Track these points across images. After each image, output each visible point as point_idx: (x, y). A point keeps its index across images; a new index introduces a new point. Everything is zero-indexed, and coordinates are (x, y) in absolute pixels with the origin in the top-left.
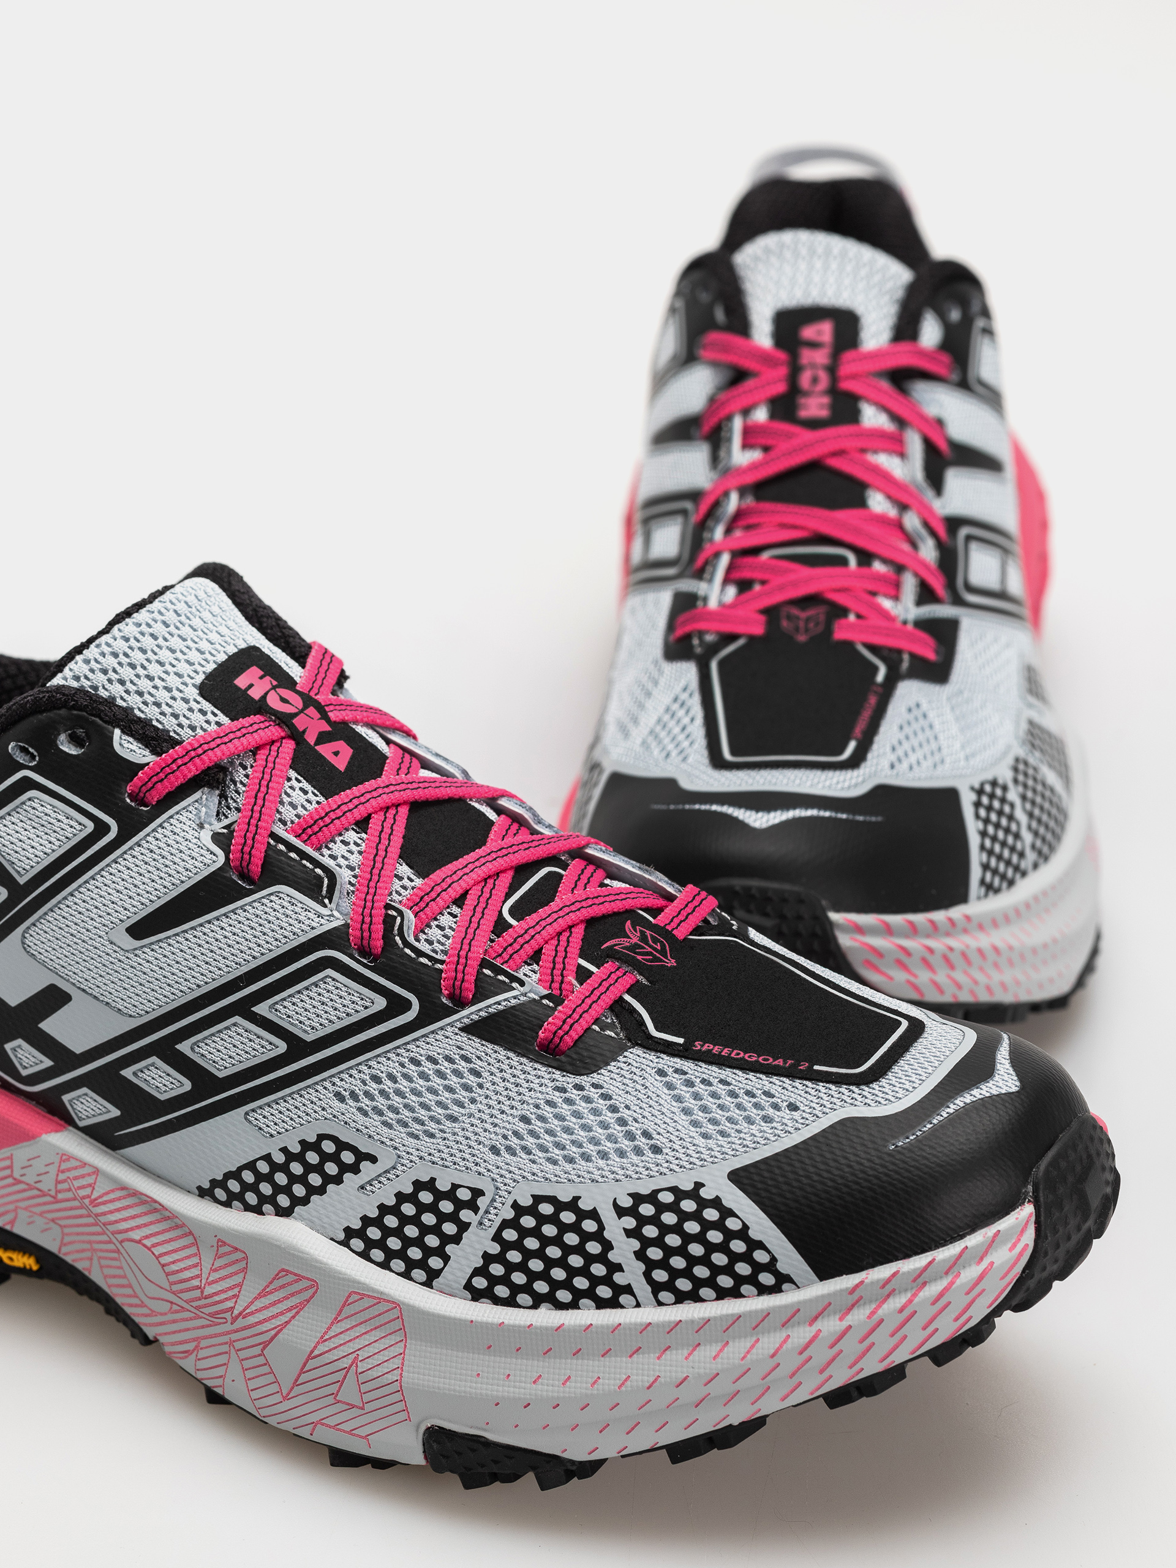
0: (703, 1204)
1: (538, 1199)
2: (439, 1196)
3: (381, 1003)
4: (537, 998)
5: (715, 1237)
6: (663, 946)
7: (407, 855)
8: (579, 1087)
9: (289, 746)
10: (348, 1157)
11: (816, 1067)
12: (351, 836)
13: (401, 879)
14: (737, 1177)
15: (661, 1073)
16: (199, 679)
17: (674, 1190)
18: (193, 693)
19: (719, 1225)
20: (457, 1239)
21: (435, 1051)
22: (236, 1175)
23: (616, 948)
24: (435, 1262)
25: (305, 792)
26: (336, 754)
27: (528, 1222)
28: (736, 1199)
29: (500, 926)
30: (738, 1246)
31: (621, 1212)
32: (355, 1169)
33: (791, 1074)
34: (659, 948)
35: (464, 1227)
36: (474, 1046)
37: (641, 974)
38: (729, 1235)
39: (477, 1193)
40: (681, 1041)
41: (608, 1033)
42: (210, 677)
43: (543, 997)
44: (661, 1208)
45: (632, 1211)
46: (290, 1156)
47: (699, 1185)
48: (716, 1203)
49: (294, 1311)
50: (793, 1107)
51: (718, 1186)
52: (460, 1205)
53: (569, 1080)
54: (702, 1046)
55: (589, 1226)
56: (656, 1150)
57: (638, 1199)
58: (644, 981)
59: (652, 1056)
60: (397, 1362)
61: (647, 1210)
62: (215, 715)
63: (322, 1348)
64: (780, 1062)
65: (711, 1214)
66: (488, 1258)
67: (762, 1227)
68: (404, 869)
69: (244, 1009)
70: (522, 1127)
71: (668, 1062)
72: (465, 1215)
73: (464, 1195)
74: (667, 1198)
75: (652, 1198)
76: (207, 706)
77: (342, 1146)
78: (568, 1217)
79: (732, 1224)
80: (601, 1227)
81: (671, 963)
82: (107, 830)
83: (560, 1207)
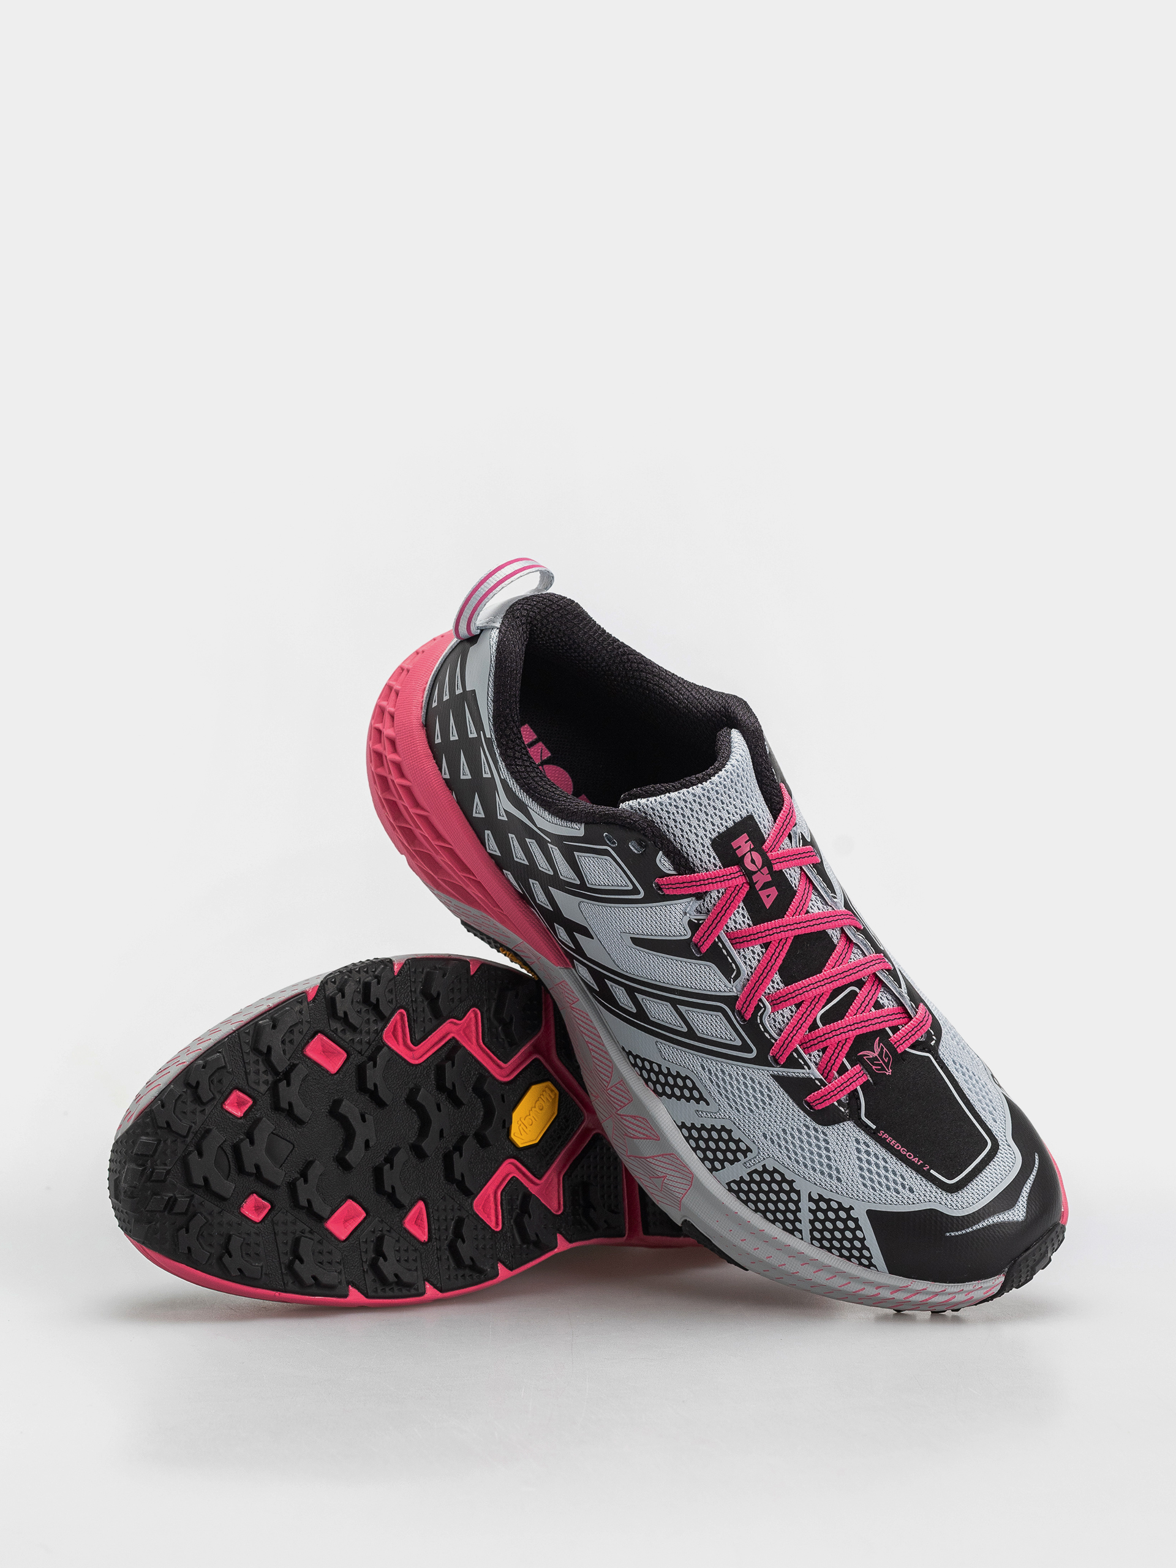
0: (850, 1217)
1: (775, 1170)
2: (731, 1139)
3: (739, 1043)
4: (813, 1078)
5: (849, 1234)
6: (889, 1060)
7: (782, 972)
8: (816, 1130)
9: (747, 888)
10: (696, 1094)
11: (932, 1171)
12: (758, 949)
13: (773, 982)
14: (870, 1213)
15: (858, 1142)
16: (715, 835)
17: (839, 1204)
18: (708, 843)
19: (853, 1231)
20: (732, 1162)
21: (756, 1077)
22: (643, 1060)
23: (865, 1057)
24: (717, 1165)
25: (744, 917)
26: (768, 896)
27: (767, 1177)
28: (865, 1223)
29: (814, 1027)
30: (857, 1244)
31: (811, 1199)
32: (698, 1101)
33: (918, 1170)
34: (886, 1061)
35: (737, 1160)
36: (775, 1086)
37: (871, 1077)
38: (855, 1238)
39: (749, 1150)
40: (874, 1127)
41: (841, 1108)
43: (816, 1079)
44: (830, 1208)
45: (816, 1202)
46: (669, 1073)
47: (851, 1208)
48: (856, 1221)
49: (645, 1137)
50: (911, 1190)
51: (860, 1213)
52: (739, 1149)
53: (812, 1124)
54: (883, 1134)
55: (794, 1196)
56: (839, 1180)
57: (821, 1198)
58: (871, 1081)
59: (857, 1129)
60: (683, 1192)
61: (823, 1205)
62: (715, 859)
63: (651, 1160)
64: (916, 1160)
65: (851, 1224)
66: (742, 1180)
67: (872, 1241)
68: (777, 977)
69: (674, 1003)
70: (781, 1134)
71: (863, 1137)
72: (740, 1155)
73: (743, 1146)
74: (835, 1206)
75: (828, 1201)
76: (713, 854)
77: (695, 1087)
78: (786, 1187)
79: (859, 1234)
80: (799, 1200)
81: (889, 1072)
82: (639, 893)
83: (784, 1180)
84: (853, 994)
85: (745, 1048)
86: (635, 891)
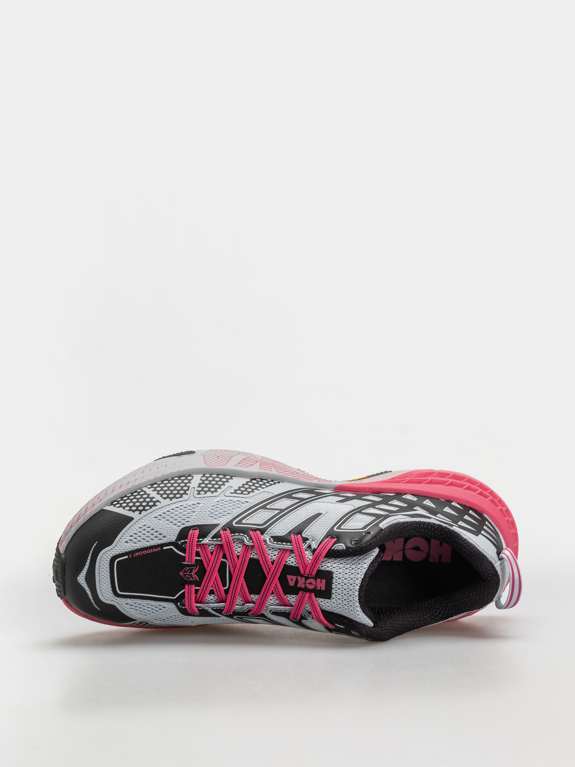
0: (137, 510)
1: (181, 497)
2: (209, 491)
3: (244, 521)
4: (205, 539)
5: (131, 504)
6: (186, 578)
7: (257, 561)
8: (183, 524)
9: (302, 572)
10: (239, 492)
11: (127, 557)
12: (274, 558)
13: (256, 554)
14: (131, 519)
15: (164, 537)
16: (334, 576)
17: (146, 510)
18: (334, 570)
19: (131, 507)
20: (200, 484)
21: (225, 517)
22: (271, 485)
23: (195, 567)
24: (204, 478)
25: (292, 563)
26: (292, 579)
27: (182, 492)
28: (130, 514)
29: (224, 557)
30: (124, 505)
31: (158, 501)
32: (236, 491)
33: (132, 552)
34: (186, 576)
35: (199, 486)
36: (215, 522)
37: (185, 564)
38: (127, 506)
39: (199, 494)
40: (164, 548)
41: (183, 541)
42: (332, 578)
43: (203, 540)
44: (147, 505)
45: (155, 502)
46: (256, 489)
47: (140, 513)
48: (134, 511)
49: (241, 462)
50: (127, 542)
51: (135, 515)
52: (202, 490)
53: (187, 525)
54: (158, 550)
55: (165, 496)
56: (156, 517)
57: (155, 505)
59: (170, 541)
60: (205, 459)
61: (151, 504)
62: (325, 568)
64: (137, 554)
65: (134, 508)
66: (189, 482)
67: (120, 511)
68: (256, 557)
69: (282, 511)
70: (194, 510)
71: (165, 541)
72: (200, 489)
73: (202, 493)
74: (147, 508)
75: (151, 507)
76: (329, 569)
77: (242, 493)
78: (171, 496)
79: (128, 508)
80: (161, 497)
81: (181, 573)
82: (337, 529)
83: (175, 497)
84: (224, 585)
85: (239, 522)
86: (339, 528)
